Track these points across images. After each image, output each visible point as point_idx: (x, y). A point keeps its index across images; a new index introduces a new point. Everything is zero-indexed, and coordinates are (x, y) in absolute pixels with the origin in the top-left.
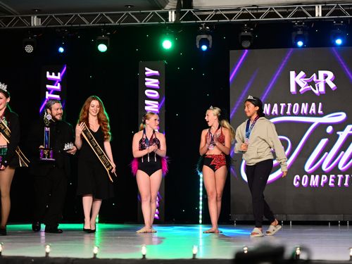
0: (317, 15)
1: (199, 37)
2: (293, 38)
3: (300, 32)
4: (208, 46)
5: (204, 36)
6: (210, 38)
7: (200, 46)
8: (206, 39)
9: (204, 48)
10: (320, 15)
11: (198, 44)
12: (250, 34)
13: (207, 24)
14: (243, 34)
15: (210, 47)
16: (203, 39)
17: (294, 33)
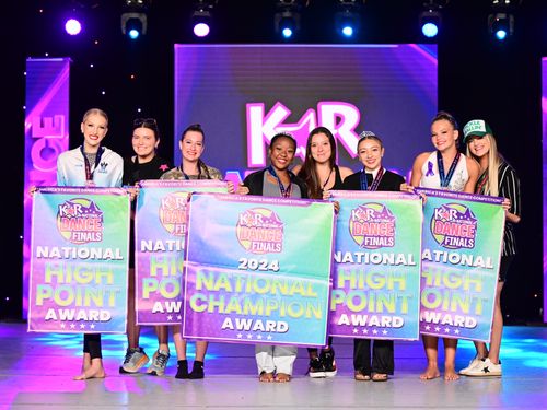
1: (126, 16)
2: (277, 24)
3: (287, 14)
4: (139, 30)
5: (134, 15)
6: (143, 18)
7: (129, 29)
8: (137, 19)
9: (134, 34)
11: (123, 26)
12: (207, 14)
14: (196, 13)
15: (144, 32)
16: (131, 20)
17: (277, 15)
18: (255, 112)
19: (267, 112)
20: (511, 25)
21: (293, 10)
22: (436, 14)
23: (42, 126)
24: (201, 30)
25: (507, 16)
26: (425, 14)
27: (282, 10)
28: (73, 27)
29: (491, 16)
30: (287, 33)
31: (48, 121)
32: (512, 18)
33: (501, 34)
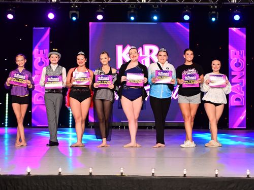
0: (143, 1)
1: (71, 12)
2: (128, 15)
3: (132, 11)
4: (76, 17)
5: (74, 12)
6: (78, 13)
7: (72, 17)
8: (76, 13)
9: (74, 19)
10: (145, 1)
11: (70, 16)
12: (102, 11)
13: (76, 4)
14: (98, 11)
15: (78, 18)
16: (73, 13)
17: (129, 12)
18: (119, 48)
19: (124, 48)
20: (217, 16)
21: (135, 10)
22: (189, 11)
23: (39, 53)
24: (100, 17)
25: (216, 13)
26: (185, 12)
27: (130, 10)
28: (51, 16)
29: (210, 12)
30: (132, 18)
31: (41, 51)
32: (217, 13)
33: (214, 19)
